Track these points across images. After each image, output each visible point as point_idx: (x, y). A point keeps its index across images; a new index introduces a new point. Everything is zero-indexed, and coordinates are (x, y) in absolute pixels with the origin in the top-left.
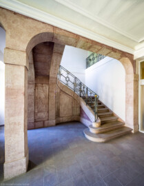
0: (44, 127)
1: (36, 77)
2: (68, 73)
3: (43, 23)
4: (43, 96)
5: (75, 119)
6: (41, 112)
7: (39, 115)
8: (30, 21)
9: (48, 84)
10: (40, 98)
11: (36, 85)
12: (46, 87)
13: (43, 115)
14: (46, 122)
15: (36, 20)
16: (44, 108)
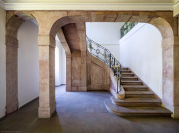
0: (77, 91)
1: (71, 52)
2: (98, 45)
3: (60, 11)
4: (76, 66)
5: (106, 89)
6: (76, 79)
7: (74, 81)
8: (51, 13)
9: (81, 57)
10: (75, 68)
11: (72, 58)
12: (79, 60)
13: (77, 82)
14: (79, 87)
15: (55, 11)
16: (78, 76)
